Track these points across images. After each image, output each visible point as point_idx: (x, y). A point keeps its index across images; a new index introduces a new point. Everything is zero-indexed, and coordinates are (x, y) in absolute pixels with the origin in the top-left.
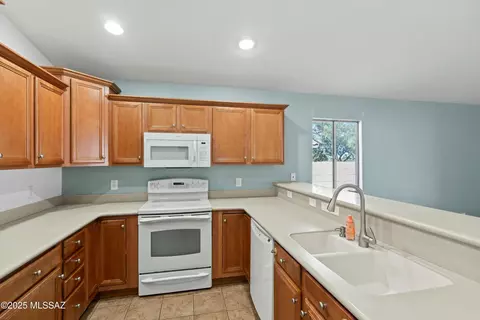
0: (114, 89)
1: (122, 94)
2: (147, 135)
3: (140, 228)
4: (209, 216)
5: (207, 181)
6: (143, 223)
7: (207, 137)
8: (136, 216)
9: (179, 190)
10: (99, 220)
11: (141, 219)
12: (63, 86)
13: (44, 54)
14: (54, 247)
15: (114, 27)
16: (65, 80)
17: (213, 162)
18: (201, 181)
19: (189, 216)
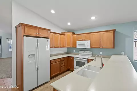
0: (74, 33)
1: (75, 34)
2: (77, 41)
3: (74, 59)
4: (87, 60)
5: (91, 52)
6: (75, 59)
7: (89, 42)
8: (73, 57)
9: (85, 53)
10: (69, 57)
11: (74, 58)
12: (65, 35)
13: (65, 30)
14: (59, 59)
15: (69, 24)
16: (65, 34)
17: (91, 47)
18: (90, 52)
19: (82, 59)
